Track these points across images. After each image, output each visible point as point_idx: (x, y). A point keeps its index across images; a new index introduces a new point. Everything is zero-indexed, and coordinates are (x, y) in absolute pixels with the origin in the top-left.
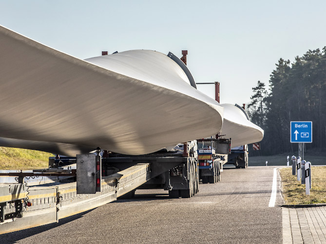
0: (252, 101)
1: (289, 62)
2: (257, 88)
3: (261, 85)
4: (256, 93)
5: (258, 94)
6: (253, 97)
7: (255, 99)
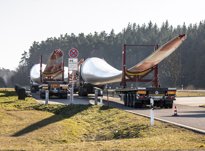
0: (22, 60)
1: (38, 43)
2: (24, 54)
3: (26, 53)
4: (23, 56)
5: (24, 57)
6: (22, 58)
7: (23, 59)
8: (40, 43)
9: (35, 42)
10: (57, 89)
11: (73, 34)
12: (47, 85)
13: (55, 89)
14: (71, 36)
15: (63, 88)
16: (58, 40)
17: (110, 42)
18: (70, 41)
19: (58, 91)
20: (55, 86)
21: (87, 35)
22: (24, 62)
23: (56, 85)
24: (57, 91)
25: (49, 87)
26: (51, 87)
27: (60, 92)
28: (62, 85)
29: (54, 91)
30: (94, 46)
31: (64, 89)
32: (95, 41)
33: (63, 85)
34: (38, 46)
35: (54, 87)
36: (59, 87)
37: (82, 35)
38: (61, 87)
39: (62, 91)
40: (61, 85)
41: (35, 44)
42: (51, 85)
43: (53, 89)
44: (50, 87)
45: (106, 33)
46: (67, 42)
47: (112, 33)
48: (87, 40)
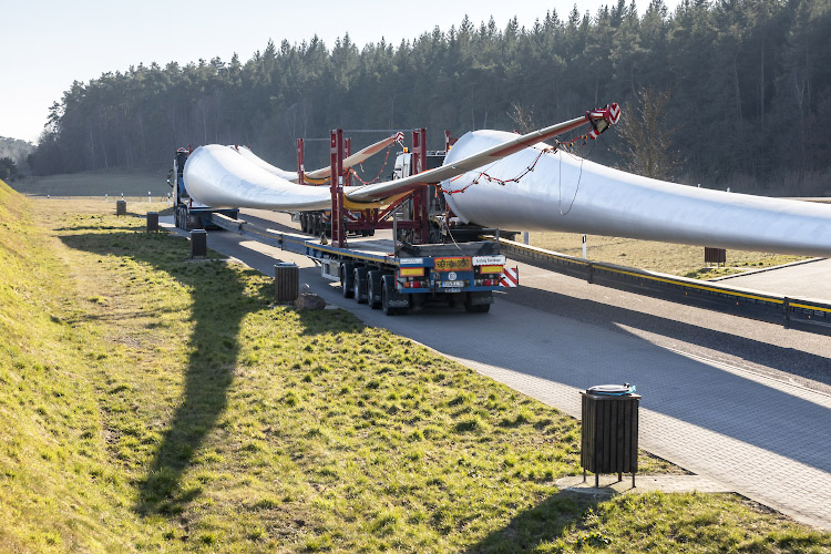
0: (49, 120)
1: (83, 84)
2: (53, 108)
4: (52, 113)
6: (50, 116)
8: (87, 83)
9: (76, 82)
10: (461, 275)
11: (154, 64)
12: (419, 261)
13: (452, 276)
14: (150, 68)
15: (484, 270)
16: (125, 78)
17: (235, 79)
18: (150, 79)
19: (466, 285)
20: (452, 264)
21: (185, 66)
22: (53, 124)
23: (455, 260)
24: (458, 284)
25: (427, 270)
26: (437, 268)
27: (470, 289)
28: (482, 258)
29: (446, 285)
30: (203, 89)
31: (486, 276)
32: (204, 78)
33: (486, 258)
34: (82, 91)
35: (446, 268)
36: (469, 268)
37: (173, 66)
38: (478, 267)
39: (478, 285)
40: (476, 261)
41: (76, 86)
42: (437, 260)
43: (444, 276)
44: (433, 268)
45: (222, 61)
46: (143, 82)
47: (234, 59)
48: (186, 77)
